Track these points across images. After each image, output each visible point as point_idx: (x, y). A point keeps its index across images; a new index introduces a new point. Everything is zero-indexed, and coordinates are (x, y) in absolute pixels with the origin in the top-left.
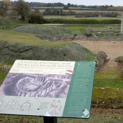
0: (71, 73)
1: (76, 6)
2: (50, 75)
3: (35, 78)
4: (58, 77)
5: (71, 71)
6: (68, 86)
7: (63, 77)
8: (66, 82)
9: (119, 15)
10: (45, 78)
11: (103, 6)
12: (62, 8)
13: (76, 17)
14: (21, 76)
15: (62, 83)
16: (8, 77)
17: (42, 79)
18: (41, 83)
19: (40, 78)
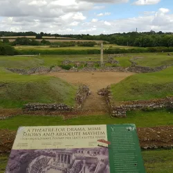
0: (106, 145)
1: (49, 35)
2: (75, 151)
3: (54, 156)
4: (88, 152)
5: (105, 142)
6: (108, 167)
7: (96, 152)
8: (102, 161)
9: (96, 44)
10: (69, 156)
11: (79, 35)
12: (35, 37)
13: (51, 47)
14: (32, 154)
15: (98, 162)
16: (12, 158)
17: (65, 158)
18: (66, 166)
19: (62, 155)
